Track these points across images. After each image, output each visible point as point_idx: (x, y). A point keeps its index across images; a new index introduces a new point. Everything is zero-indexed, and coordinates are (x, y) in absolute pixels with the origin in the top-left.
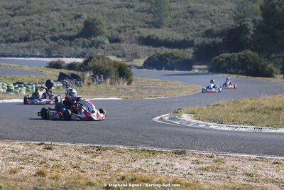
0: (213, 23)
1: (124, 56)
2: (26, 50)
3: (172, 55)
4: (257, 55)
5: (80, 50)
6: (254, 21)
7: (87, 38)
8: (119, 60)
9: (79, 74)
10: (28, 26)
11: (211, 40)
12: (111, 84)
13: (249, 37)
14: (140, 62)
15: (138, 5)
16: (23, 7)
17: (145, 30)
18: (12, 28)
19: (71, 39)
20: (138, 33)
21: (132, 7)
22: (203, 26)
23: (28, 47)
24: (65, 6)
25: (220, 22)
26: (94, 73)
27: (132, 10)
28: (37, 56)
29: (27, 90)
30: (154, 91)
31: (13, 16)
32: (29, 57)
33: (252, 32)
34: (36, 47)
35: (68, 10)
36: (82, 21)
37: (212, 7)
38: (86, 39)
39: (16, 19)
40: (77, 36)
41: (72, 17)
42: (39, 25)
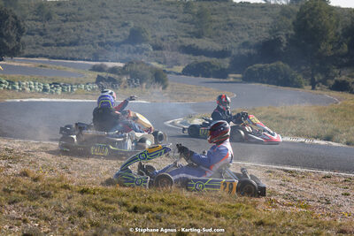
0: (251, 35)
1: (165, 63)
2: (75, 53)
3: (209, 63)
4: (288, 67)
5: (126, 56)
6: (287, 35)
7: (133, 45)
8: (160, 66)
9: (117, 77)
10: (78, 32)
11: (246, 51)
12: (146, 88)
13: (282, 49)
14: (179, 69)
15: (182, 17)
16: (74, 14)
17: (187, 39)
18: (63, 33)
19: (118, 45)
20: (181, 41)
21: (176, 18)
22: (242, 38)
23: (77, 51)
24: (114, 14)
25: (257, 35)
26: (132, 77)
27: (175, 21)
28: (84, 60)
29: (63, 91)
30: (186, 96)
31: (64, 21)
32: (77, 60)
33: (284, 45)
34: (85, 51)
35: (116, 18)
36: (129, 29)
37: (251, 21)
38: (131, 46)
39: (67, 24)
40: (123, 43)
41: (120, 24)
42: (88, 31)
